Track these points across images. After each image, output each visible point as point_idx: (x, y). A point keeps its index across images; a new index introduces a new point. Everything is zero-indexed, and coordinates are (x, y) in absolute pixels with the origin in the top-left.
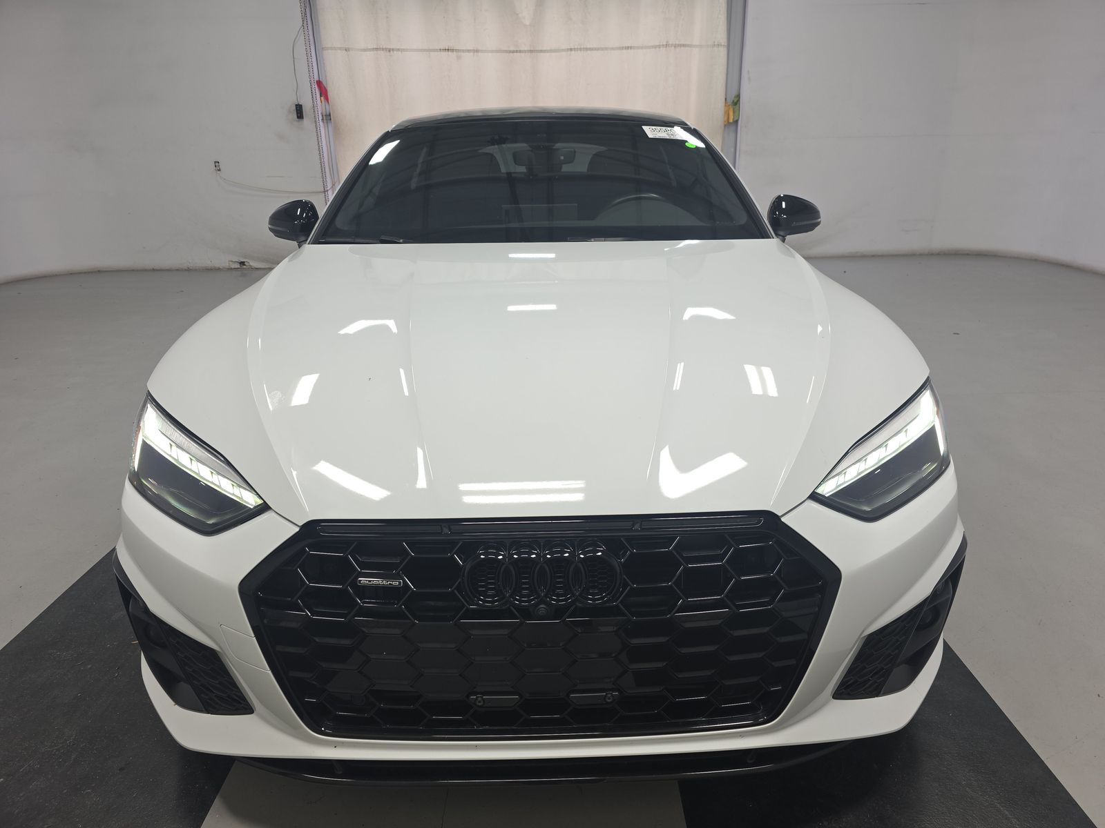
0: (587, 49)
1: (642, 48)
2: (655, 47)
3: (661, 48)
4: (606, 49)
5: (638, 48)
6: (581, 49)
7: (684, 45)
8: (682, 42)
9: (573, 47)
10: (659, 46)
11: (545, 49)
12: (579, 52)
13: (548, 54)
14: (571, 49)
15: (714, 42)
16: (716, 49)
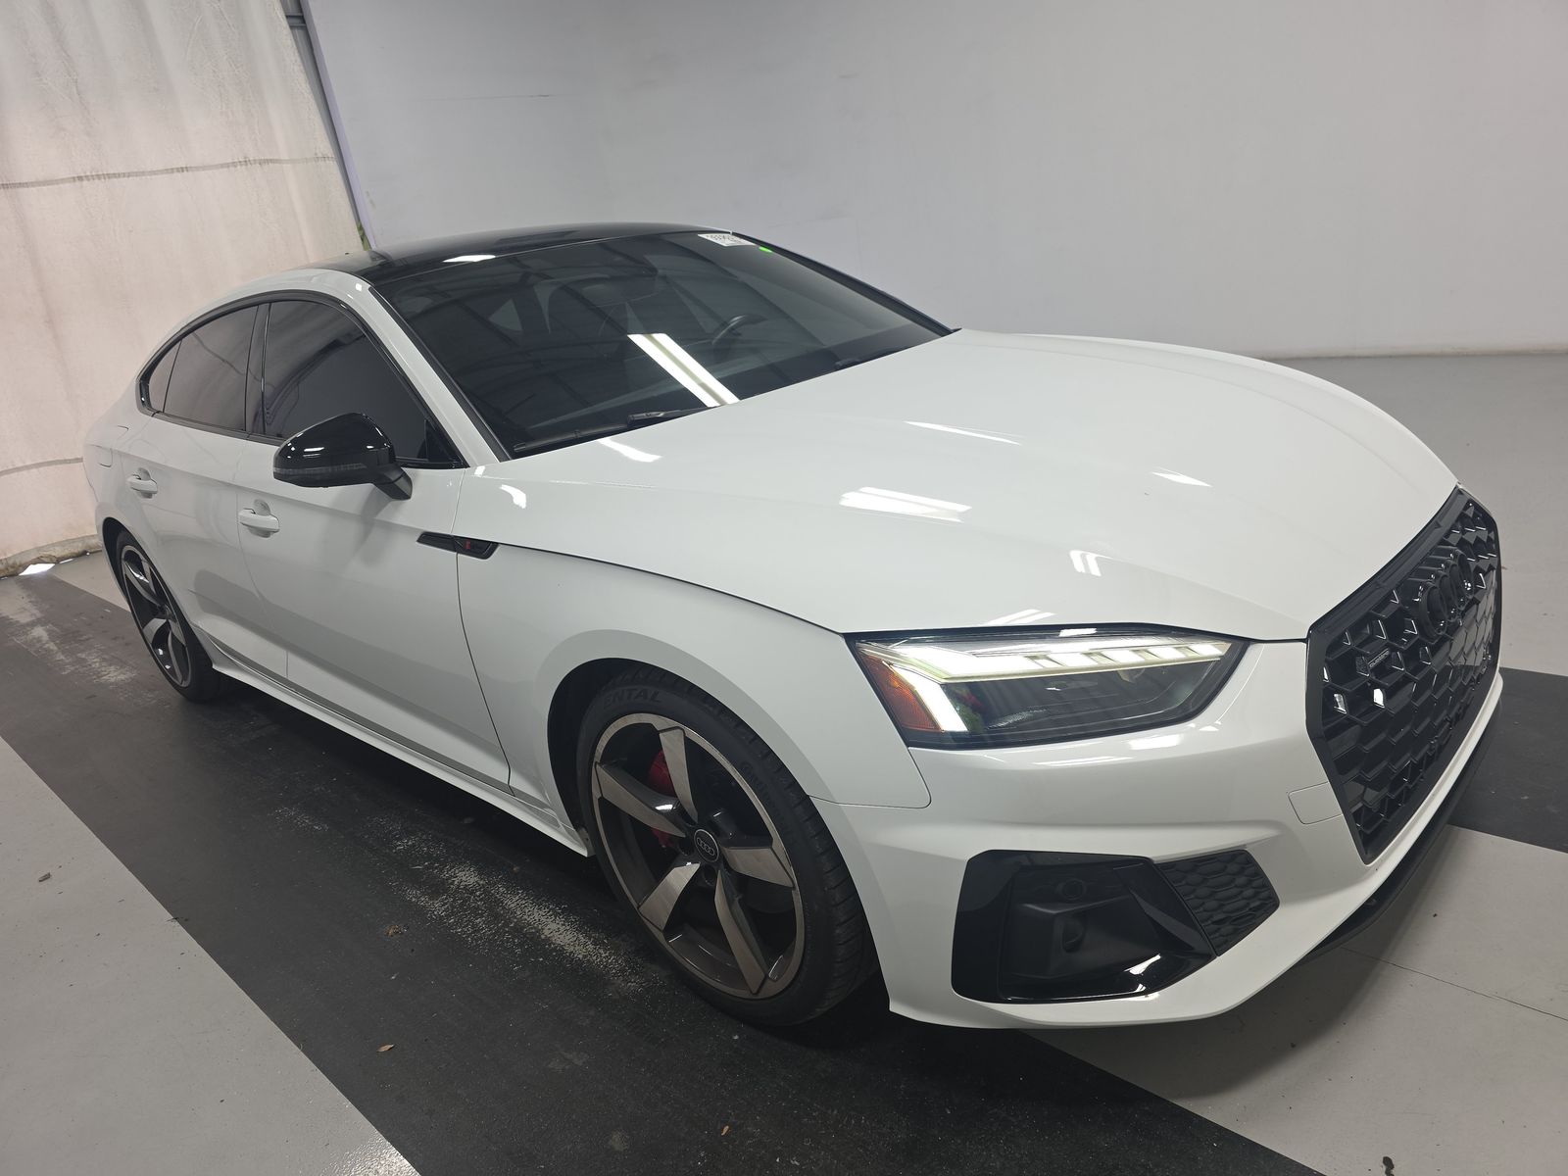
0: (109, 176)
1: (204, 168)
2: (227, 165)
3: (239, 167)
4: (143, 173)
5: (197, 168)
6: (99, 177)
7: (272, 161)
8: (268, 157)
9: (82, 175)
10: (234, 164)
11: (24, 180)
12: (97, 181)
13: (33, 189)
14: (80, 178)
15: (316, 154)
16: (321, 163)
